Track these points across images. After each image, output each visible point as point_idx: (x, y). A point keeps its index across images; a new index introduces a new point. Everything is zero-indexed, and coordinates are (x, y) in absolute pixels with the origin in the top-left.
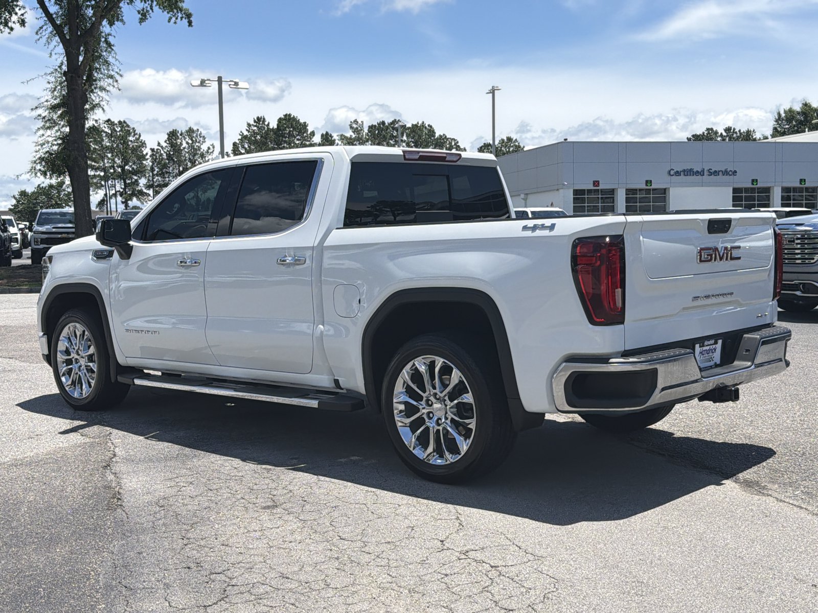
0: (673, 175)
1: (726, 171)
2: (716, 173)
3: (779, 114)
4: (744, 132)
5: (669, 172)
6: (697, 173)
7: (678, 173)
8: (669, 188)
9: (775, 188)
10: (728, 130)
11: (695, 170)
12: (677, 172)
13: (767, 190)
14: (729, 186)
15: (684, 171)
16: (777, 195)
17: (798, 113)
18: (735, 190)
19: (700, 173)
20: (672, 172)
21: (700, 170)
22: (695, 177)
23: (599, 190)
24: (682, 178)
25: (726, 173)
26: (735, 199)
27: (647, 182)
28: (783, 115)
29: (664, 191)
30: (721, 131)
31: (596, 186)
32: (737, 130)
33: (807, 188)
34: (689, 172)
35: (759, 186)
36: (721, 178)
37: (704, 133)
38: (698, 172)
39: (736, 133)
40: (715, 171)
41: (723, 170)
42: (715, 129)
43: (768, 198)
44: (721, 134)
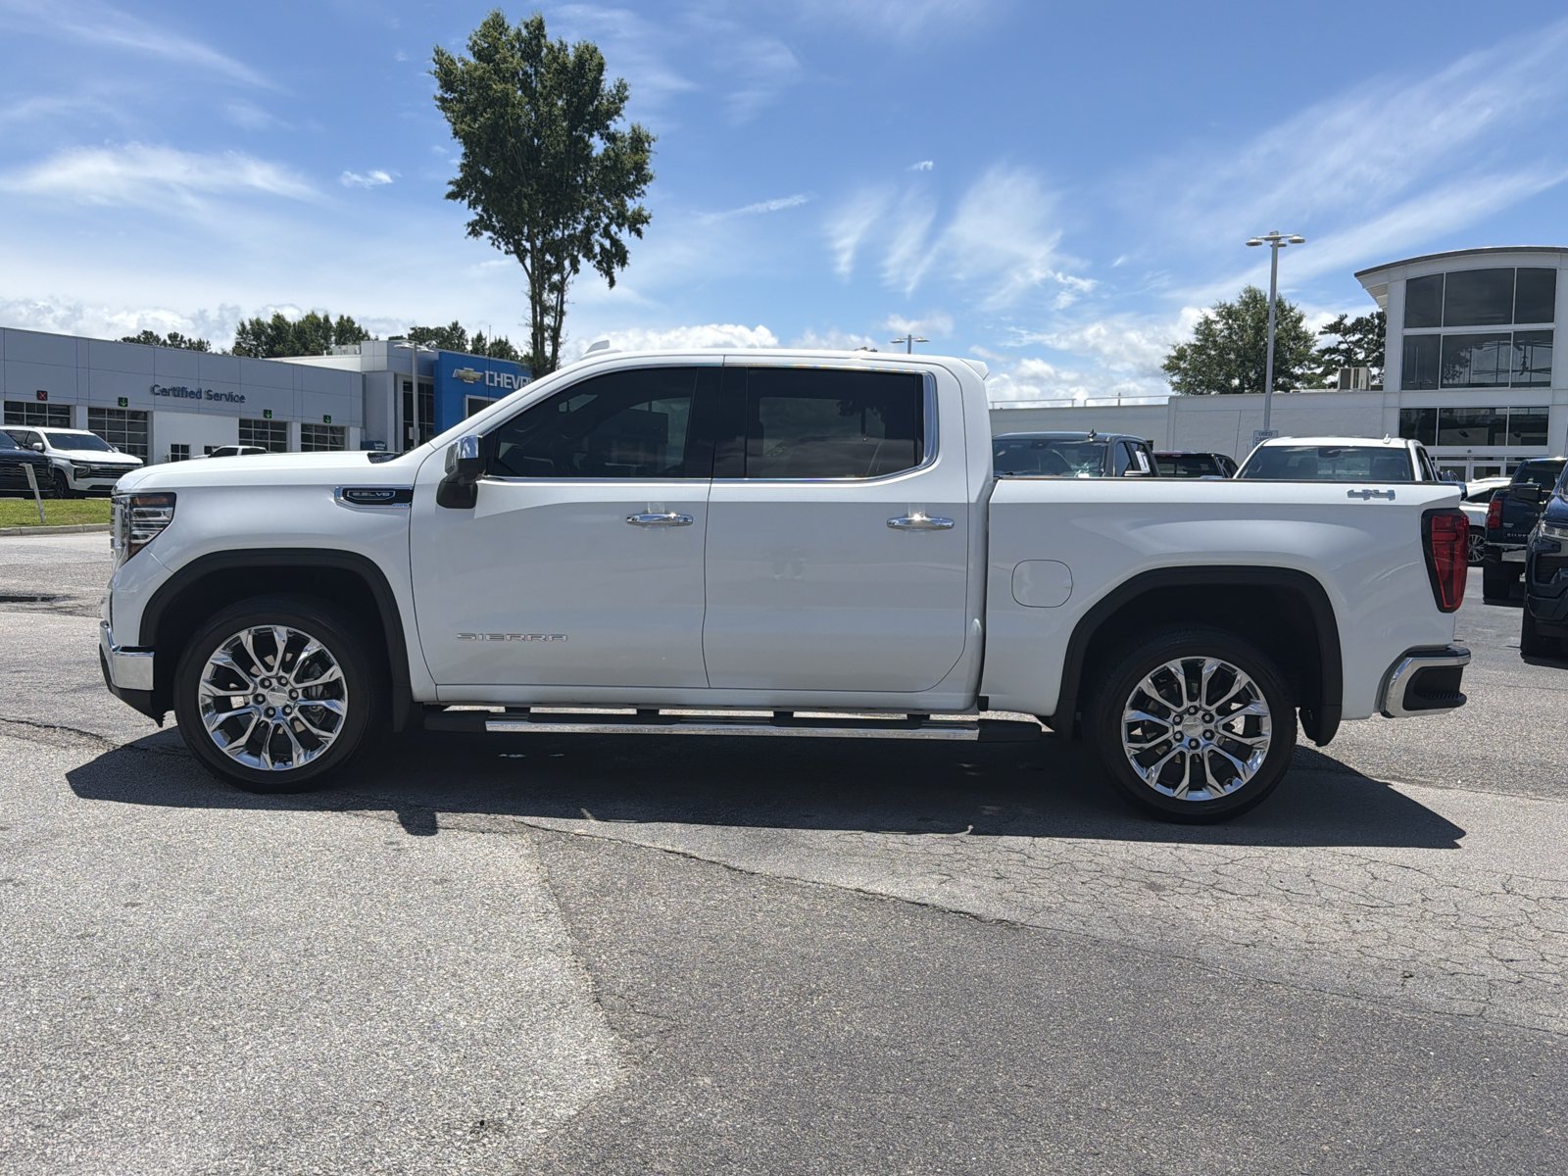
0: (158, 394)
1: (230, 395)
2: (217, 397)
3: (243, 325)
4: (194, 343)
5: (153, 389)
6: (192, 394)
7: (165, 392)
8: (152, 412)
9: (294, 424)
10: (173, 337)
11: (189, 390)
12: (164, 390)
13: (283, 426)
14: (235, 416)
15: (174, 389)
16: (295, 434)
17: (270, 326)
18: (243, 423)
19: (197, 395)
20: (156, 390)
21: (195, 391)
22: (188, 399)
23: (45, 405)
24: (171, 399)
25: (230, 398)
26: (242, 434)
27: (120, 400)
28: (248, 327)
29: (145, 415)
30: (164, 336)
31: (43, 399)
32: (186, 339)
33: (332, 428)
34: (180, 392)
35: (273, 419)
36: (223, 404)
37: (139, 337)
38: (192, 392)
39: (185, 342)
40: (216, 395)
41: (226, 393)
42: (155, 334)
43: (283, 437)
44: (165, 341)
